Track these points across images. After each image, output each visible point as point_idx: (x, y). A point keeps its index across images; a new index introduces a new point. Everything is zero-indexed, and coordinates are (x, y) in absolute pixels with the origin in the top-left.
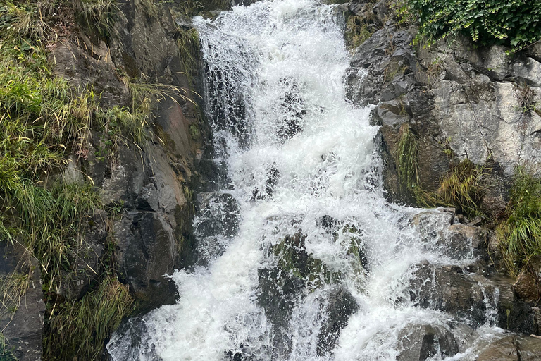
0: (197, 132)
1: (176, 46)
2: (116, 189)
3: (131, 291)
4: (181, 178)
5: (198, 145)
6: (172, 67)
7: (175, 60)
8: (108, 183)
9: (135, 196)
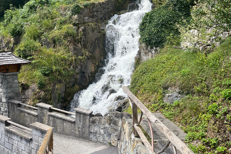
0: (102, 54)
1: (99, 35)
2: (78, 70)
3: (79, 87)
4: (95, 65)
5: (102, 56)
6: (97, 40)
7: (99, 38)
8: (77, 69)
9: (82, 71)
